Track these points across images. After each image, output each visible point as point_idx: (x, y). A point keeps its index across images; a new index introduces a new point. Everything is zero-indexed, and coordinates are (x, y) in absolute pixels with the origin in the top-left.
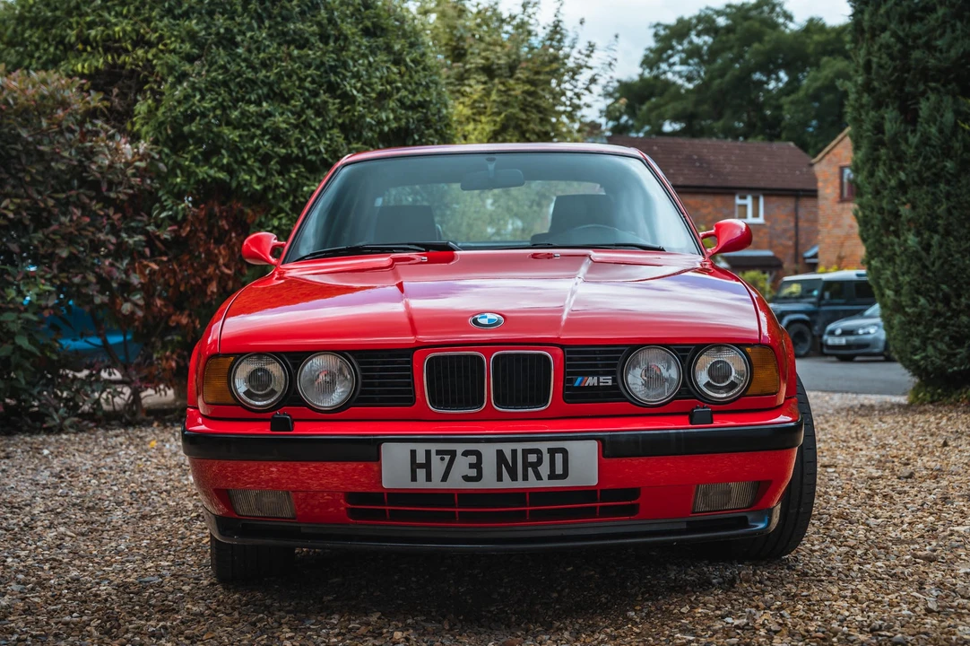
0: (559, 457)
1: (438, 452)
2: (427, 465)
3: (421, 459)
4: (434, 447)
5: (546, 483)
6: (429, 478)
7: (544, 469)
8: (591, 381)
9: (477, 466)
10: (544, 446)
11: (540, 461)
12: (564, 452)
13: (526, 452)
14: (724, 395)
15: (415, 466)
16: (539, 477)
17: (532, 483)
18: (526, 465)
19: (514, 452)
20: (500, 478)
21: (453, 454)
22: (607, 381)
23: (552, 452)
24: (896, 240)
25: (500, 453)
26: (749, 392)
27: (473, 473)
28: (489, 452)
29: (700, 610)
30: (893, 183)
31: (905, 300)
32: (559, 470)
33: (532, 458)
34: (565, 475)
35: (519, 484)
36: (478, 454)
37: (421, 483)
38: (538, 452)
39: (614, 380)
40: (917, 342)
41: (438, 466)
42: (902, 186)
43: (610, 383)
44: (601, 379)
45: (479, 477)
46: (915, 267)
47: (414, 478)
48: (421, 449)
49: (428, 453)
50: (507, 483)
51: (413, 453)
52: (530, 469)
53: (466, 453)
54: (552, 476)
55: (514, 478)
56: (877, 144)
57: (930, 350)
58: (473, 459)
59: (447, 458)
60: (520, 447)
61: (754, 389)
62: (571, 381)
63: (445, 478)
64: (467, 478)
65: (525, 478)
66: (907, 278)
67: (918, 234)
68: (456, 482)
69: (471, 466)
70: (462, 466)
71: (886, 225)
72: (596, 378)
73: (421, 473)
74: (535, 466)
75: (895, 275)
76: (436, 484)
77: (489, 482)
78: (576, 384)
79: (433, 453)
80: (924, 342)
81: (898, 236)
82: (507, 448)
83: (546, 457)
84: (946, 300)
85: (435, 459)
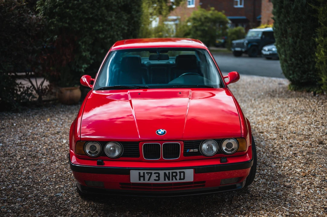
0: (182, 174)
1: (147, 173)
2: (144, 176)
3: (142, 174)
4: (146, 171)
5: (178, 181)
6: (144, 180)
7: (178, 177)
8: (192, 150)
9: (159, 177)
10: (178, 171)
11: (177, 175)
12: (184, 172)
13: (172, 173)
14: (230, 152)
15: (140, 176)
16: (176, 179)
17: (174, 181)
18: (173, 176)
19: (169, 173)
20: (165, 180)
21: (151, 173)
22: (196, 150)
23: (180, 172)
24: (286, 39)
25: (165, 173)
26: (238, 151)
27: (157, 178)
28: (162, 173)
29: (222, 214)
30: (286, 21)
31: (288, 59)
32: (182, 177)
33: (174, 174)
34: (184, 179)
35: (171, 181)
36: (159, 173)
37: (142, 181)
38: (176, 173)
39: (198, 150)
40: (291, 72)
41: (147, 177)
42: (288, 22)
43: (197, 151)
44: (195, 150)
45: (159, 180)
46: (291, 49)
47: (140, 180)
48: (142, 172)
49: (144, 173)
50: (167, 181)
51: (140, 173)
52: (174, 177)
53: (155, 173)
54: (180, 179)
55: (169, 180)
56: (281, 7)
57: (295, 75)
58: (157, 175)
59: (150, 174)
60: (171, 171)
61: (239, 150)
62: (186, 151)
63: (149, 180)
64: (155, 180)
65: (172, 180)
66: (289, 52)
67: (293, 38)
68: (152, 181)
69: (157, 177)
70: (154, 176)
71: (282, 34)
72: (193, 150)
73: (142, 178)
74: (175, 176)
75: (285, 51)
76: (146, 181)
77: (162, 181)
78: (187, 151)
79: (145, 173)
80: (293, 72)
81: (286, 38)
82: (167, 172)
83: (178, 174)
84: (301, 60)
85: (146, 175)
